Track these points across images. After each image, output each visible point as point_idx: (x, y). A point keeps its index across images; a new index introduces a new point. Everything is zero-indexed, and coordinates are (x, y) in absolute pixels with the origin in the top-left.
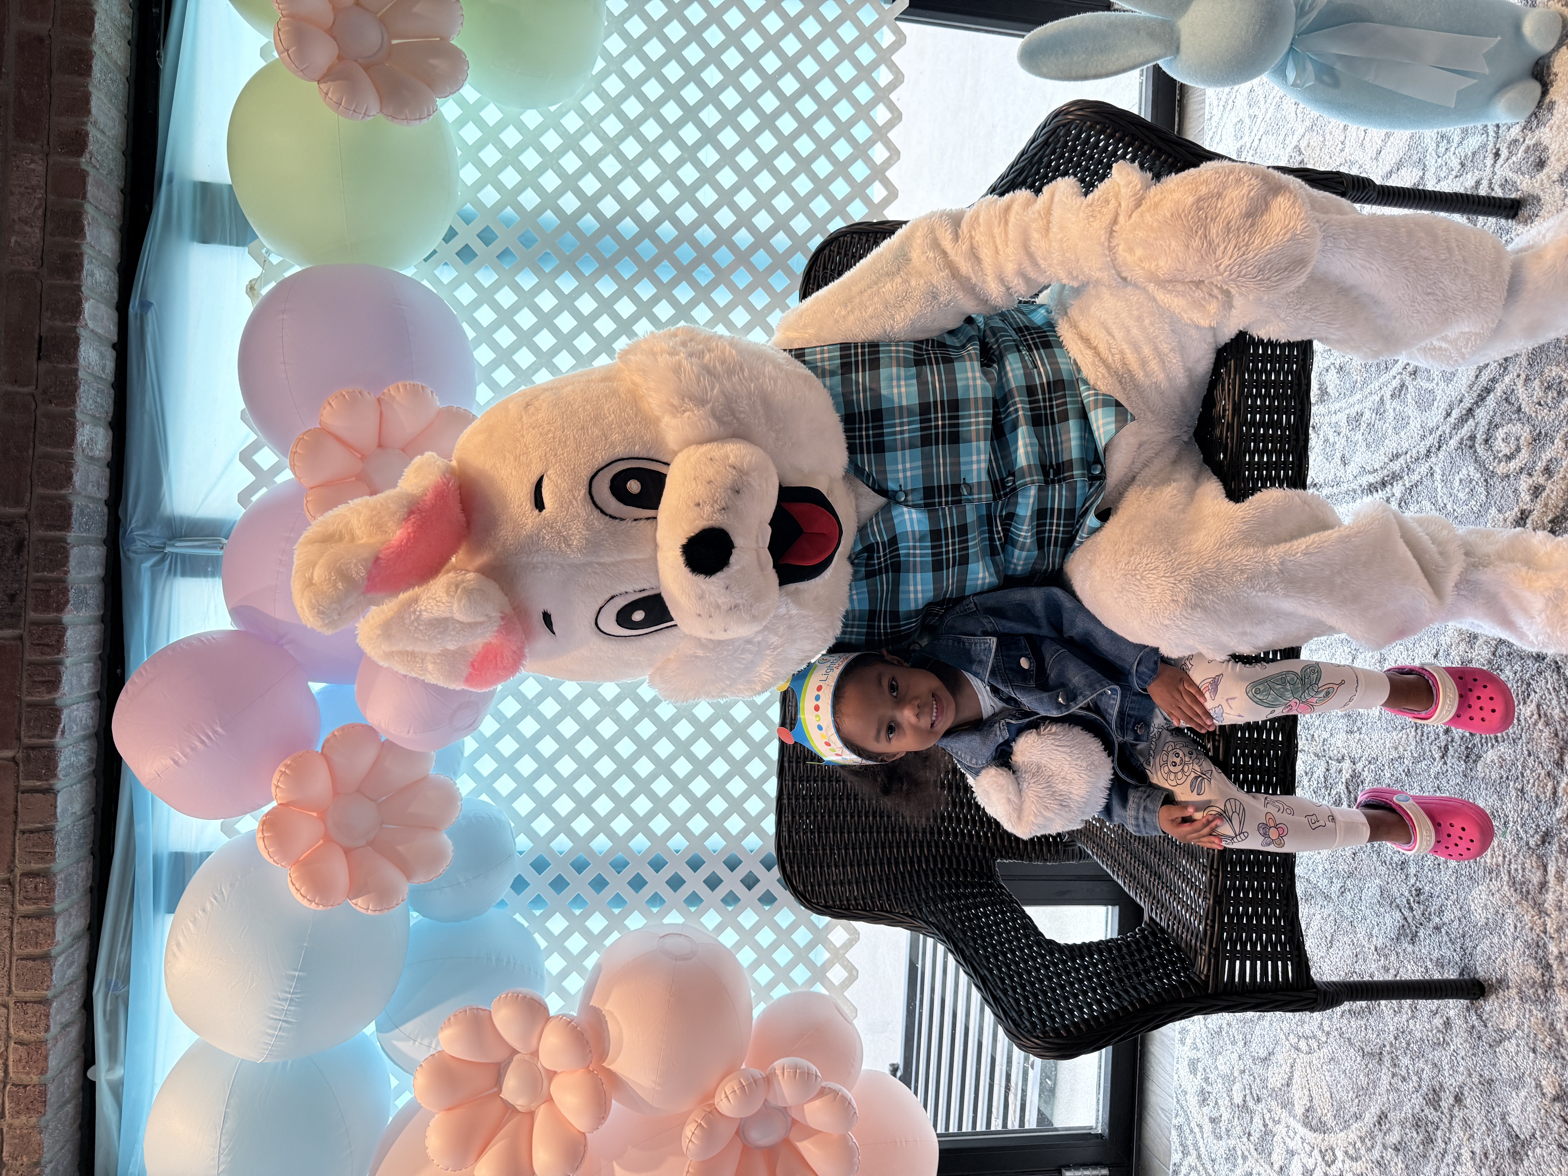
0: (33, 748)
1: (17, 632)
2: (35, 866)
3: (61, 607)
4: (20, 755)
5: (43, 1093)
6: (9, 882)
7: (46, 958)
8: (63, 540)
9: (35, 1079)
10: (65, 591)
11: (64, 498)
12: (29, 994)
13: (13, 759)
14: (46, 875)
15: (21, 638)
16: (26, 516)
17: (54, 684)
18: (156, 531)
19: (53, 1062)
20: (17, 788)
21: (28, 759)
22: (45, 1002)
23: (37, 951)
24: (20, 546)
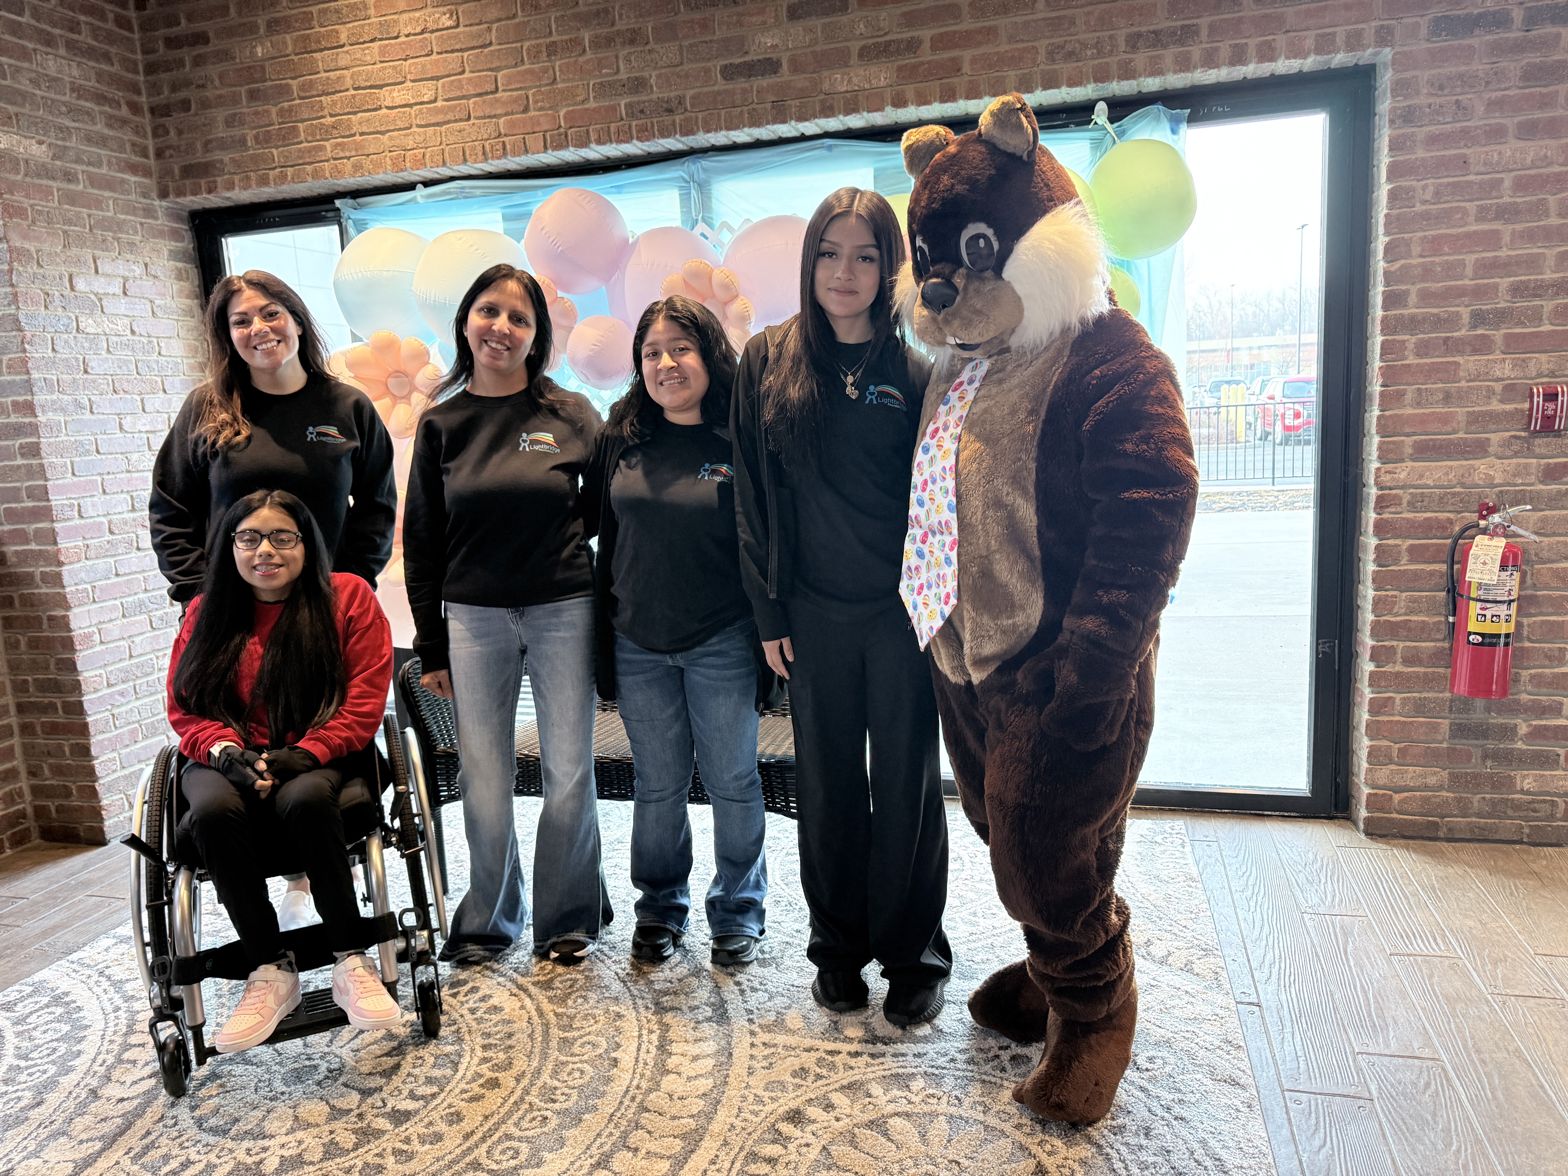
0: (566, 136)
1: (624, 116)
2: (508, 147)
3: (639, 139)
4: (562, 130)
5: (402, 170)
6: (500, 135)
7: (465, 161)
8: (676, 133)
9: (408, 165)
10: (648, 140)
11: (698, 130)
12: (447, 155)
13: (560, 126)
14: (505, 154)
15: (622, 119)
16: (686, 110)
17: (599, 142)
18: (703, 176)
19: (417, 172)
20: (546, 131)
21: (560, 135)
22: (444, 164)
23: (468, 156)
24: (670, 111)
